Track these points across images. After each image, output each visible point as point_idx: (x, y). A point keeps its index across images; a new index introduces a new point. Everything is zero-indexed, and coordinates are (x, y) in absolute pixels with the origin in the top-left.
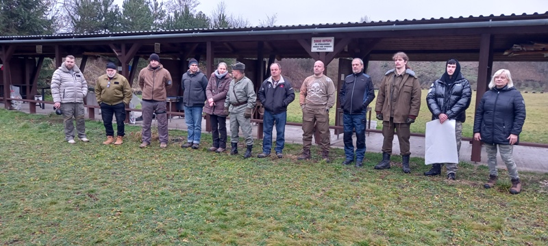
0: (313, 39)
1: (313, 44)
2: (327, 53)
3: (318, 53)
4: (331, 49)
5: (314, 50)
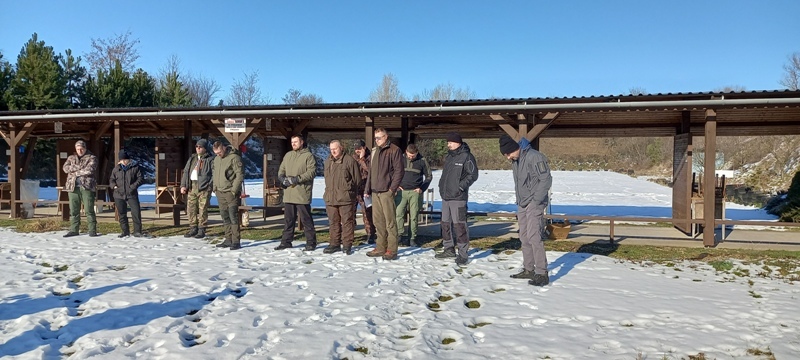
0: (227, 120)
1: (226, 125)
2: (240, 134)
3: (232, 133)
4: (243, 130)
5: (227, 130)
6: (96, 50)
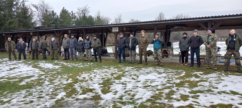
0: (113, 28)
1: (113, 29)
2: (117, 32)
3: (114, 32)
4: (117, 31)
5: (113, 31)
6: (79, 11)
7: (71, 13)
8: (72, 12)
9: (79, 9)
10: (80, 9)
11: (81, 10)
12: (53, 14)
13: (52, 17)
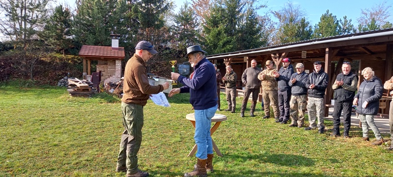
6: (363, 15)
7: (343, 21)
8: (345, 18)
9: (365, 11)
10: (367, 12)
11: (369, 13)
12: (304, 24)
13: (301, 30)
